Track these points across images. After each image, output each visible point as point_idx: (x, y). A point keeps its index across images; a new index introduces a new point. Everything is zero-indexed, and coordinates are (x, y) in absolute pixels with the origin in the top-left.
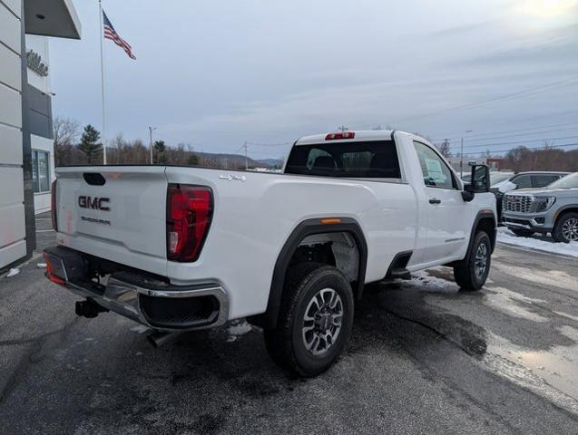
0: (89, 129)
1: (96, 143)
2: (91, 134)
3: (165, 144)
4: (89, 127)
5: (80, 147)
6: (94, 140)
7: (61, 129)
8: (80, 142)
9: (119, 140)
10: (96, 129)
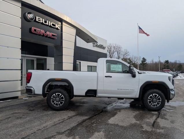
0: (144, 59)
1: (145, 63)
2: (144, 60)
3: (169, 61)
4: (144, 58)
5: (141, 64)
6: (145, 62)
7: (136, 59)
8: (141, 63)
9: (153, 61)
10: (145, 58)
